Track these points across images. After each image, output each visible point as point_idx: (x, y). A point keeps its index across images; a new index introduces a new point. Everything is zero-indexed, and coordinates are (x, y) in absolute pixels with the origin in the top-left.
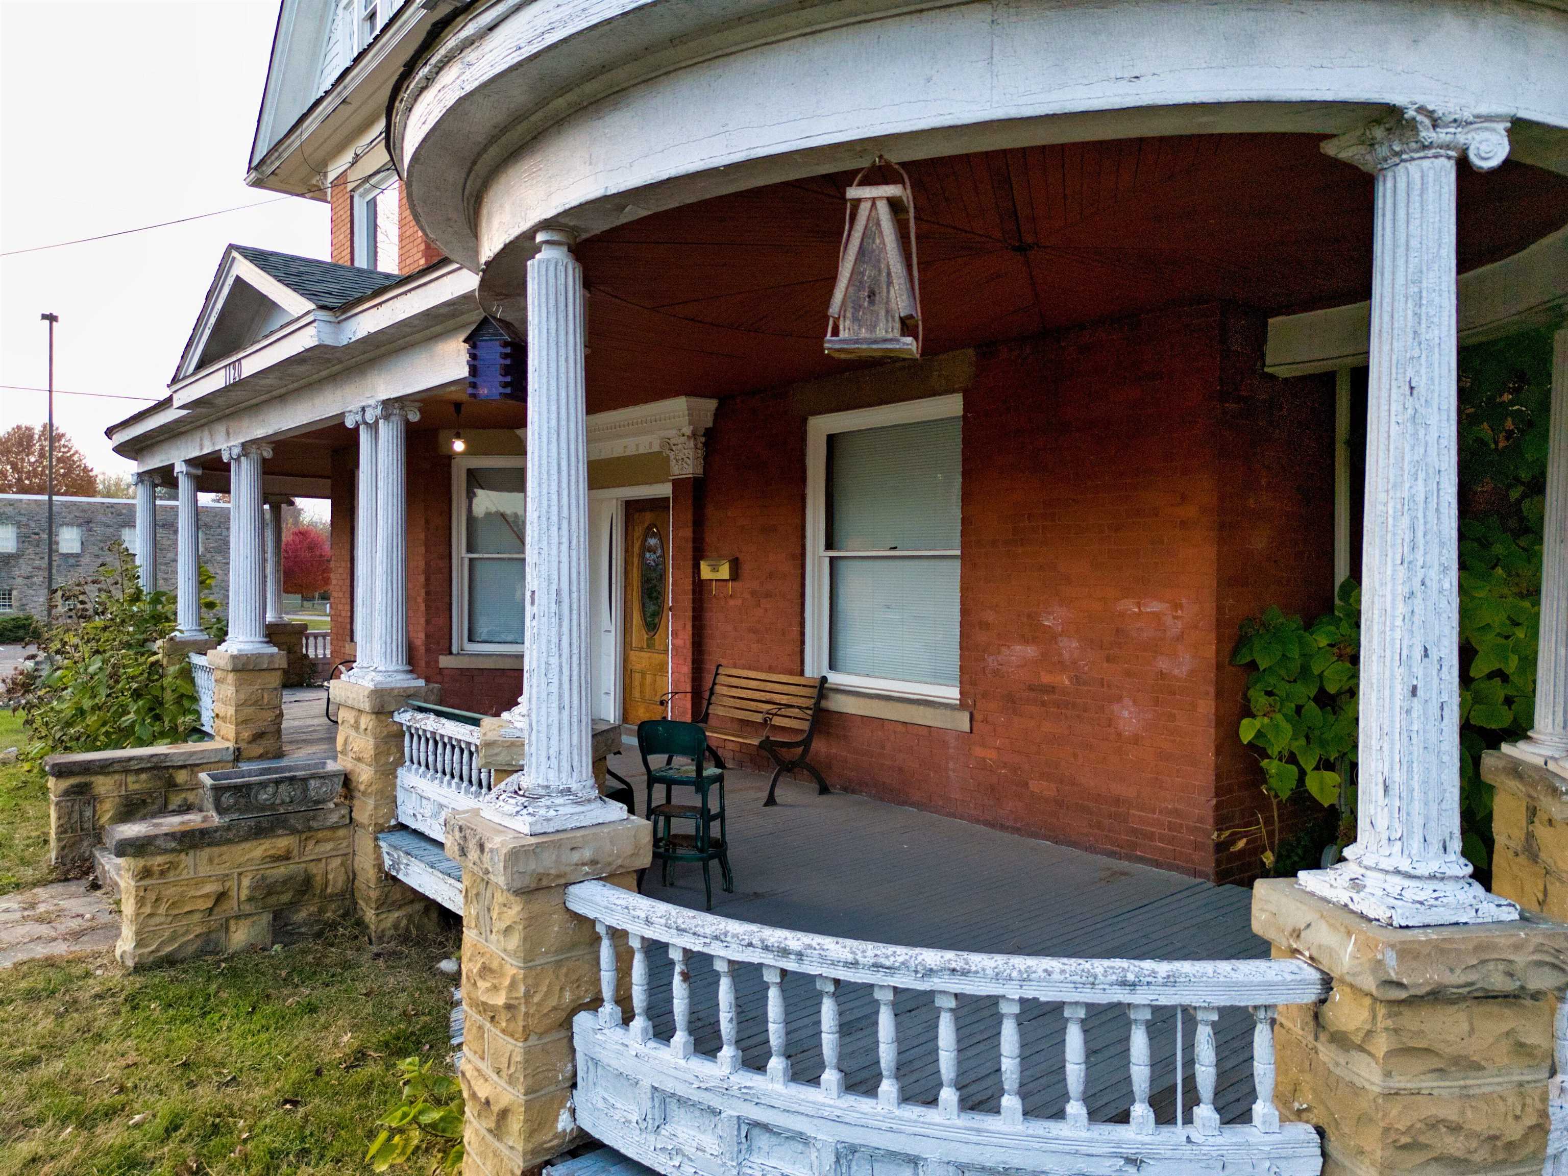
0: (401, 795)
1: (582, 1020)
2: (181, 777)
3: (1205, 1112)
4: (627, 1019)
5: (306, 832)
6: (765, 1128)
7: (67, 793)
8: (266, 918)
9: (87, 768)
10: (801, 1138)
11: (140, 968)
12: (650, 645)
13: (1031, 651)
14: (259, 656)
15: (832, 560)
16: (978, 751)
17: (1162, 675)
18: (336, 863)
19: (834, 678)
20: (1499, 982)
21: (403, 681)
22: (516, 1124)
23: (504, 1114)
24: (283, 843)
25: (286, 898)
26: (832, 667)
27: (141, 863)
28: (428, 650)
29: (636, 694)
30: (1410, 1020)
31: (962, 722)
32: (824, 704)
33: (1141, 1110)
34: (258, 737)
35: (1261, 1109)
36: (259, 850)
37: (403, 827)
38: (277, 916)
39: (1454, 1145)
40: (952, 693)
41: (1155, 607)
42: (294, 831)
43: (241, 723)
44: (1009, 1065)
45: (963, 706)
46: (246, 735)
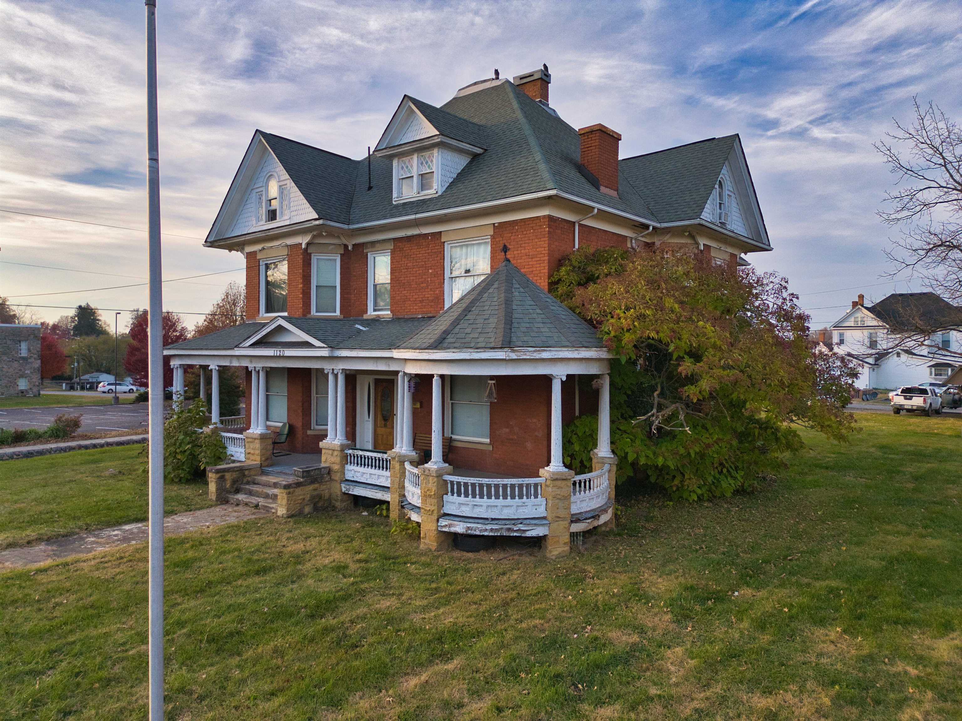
0: (346, 472)
1: (445, 496)
2: (246, 473)
3: (532, 497)
4: (453, 495)
5: (321, 483)
6: (476, 505)
7: (219, 478)
8: (312, 505)
9: (224, 470)
10: (481, 506)
11: (288, 517)
12: (385, 426)
13: (507, 430)
14: (267, 434)
15: (452, 403)
16: (494, 455)
17: (536, 436)
18: (327, 491)
19: (454, 437)
20: (564, 478)
21: (346, 442)
22: (435, 512)
23: (433, 511)
24: (316, 485)
25: (317, 500)
26: (452, 433)
27: (288, 491)
28: (303, 429)
29: (380, 442)
30: (554, 482)
31: (490, 448)
32: (452, 444)
33: (525, 497)
34: (267, 459)
35: (539, 496)
36: (311, 487)
37: (347, 480)
38: (314, 504)
39: (559, 497)
40: (488, 441)
41: (534, 420)
42: (318, 483)
43: (262, 455)
44: (509, 493)
45: (490, 444)
46: (263, 459)
